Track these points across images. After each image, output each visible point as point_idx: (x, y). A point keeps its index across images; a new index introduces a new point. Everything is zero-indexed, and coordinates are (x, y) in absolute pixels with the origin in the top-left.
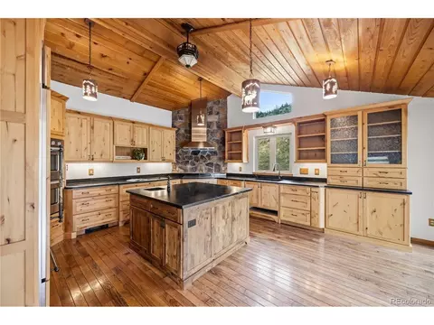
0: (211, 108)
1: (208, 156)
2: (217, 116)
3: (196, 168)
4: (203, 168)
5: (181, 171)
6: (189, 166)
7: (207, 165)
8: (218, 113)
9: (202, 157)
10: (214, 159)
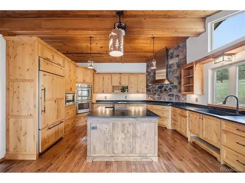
0: (172, 54)
1: (170, 89)
2: (177, 59)
3: (161, 98)
4: (166, 98)
5: (152, 99)
6: (156, 96)
7: (169, 95)
8: (178, 56)
9: (165, 90)
10: (175, 91)
